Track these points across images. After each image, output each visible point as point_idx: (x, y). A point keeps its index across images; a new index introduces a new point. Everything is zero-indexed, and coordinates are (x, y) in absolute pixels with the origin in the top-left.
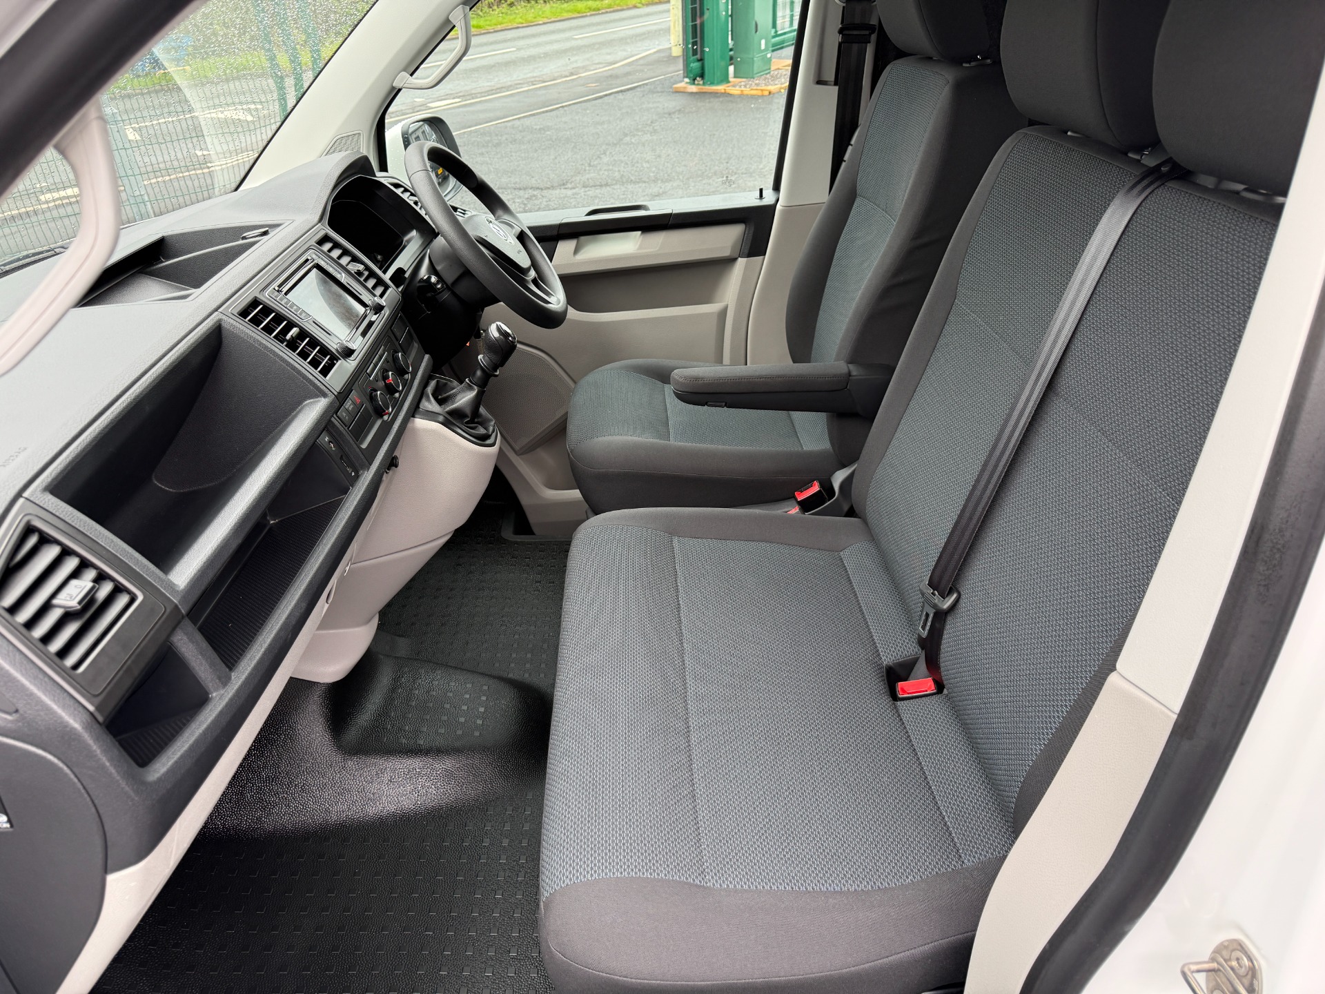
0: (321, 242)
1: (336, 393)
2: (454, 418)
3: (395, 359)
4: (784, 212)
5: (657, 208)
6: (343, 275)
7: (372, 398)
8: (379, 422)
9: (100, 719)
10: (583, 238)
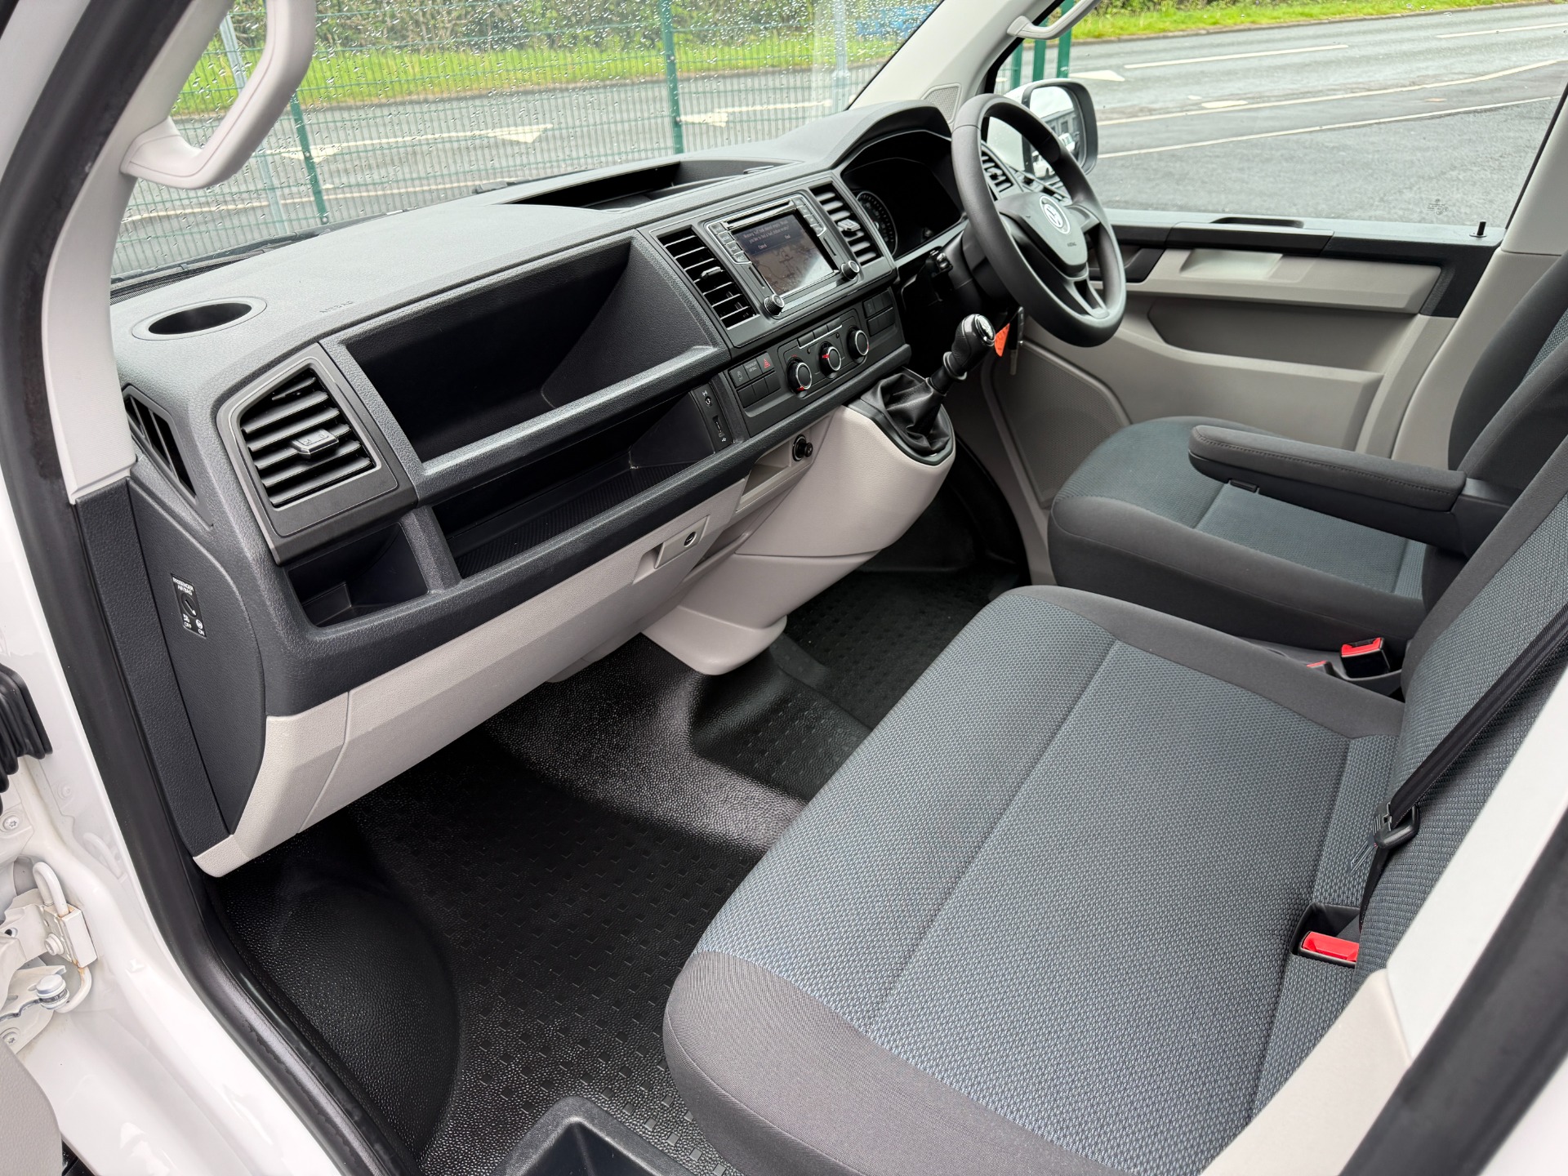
0: (817, 191)
1: (731, 346)
2: (894, 420)
3: (850, 337)
4: (1502, 258)
5: (1313, 226)
6: (825, 229)
7: (791, 368)
8: (787, 396)
9: (278, 559)
10: (1200, 252)
